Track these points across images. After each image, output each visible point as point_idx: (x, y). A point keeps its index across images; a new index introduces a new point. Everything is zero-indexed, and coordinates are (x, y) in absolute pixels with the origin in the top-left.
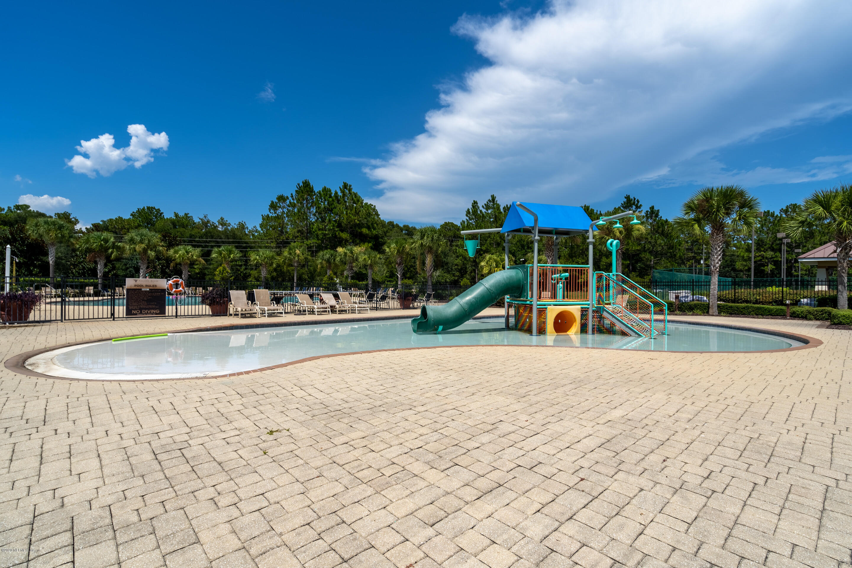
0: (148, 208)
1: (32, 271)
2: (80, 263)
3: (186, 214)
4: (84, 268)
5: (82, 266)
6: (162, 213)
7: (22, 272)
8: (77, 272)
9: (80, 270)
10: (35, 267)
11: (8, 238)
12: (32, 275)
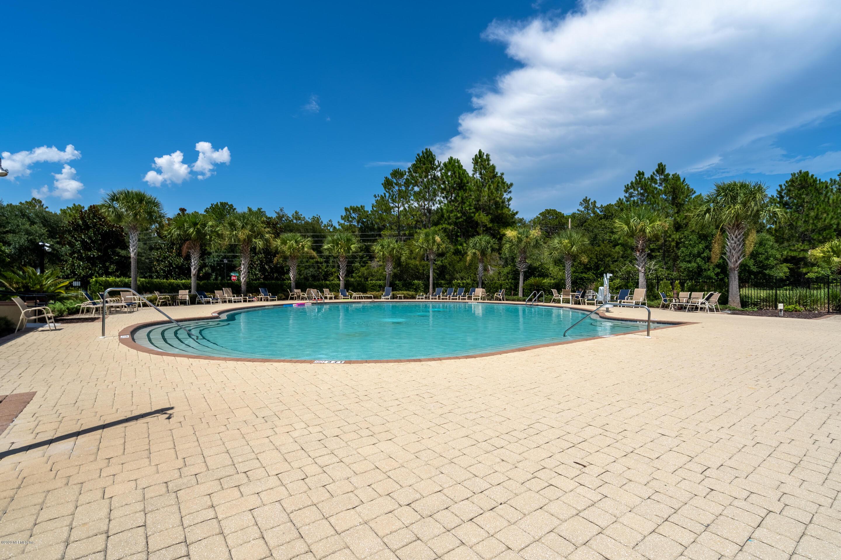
0: (221, 203)
1: (108, 268)
2: (165, 258)
3: (259, 209)
4: (171, 264)
5: (169, 262)
6: (235, 209)
7: (95, 270)
8: (162, 269)
9: (165, 267)
10: (112, 263)
11: (78, 225)
12: (108, 274)
